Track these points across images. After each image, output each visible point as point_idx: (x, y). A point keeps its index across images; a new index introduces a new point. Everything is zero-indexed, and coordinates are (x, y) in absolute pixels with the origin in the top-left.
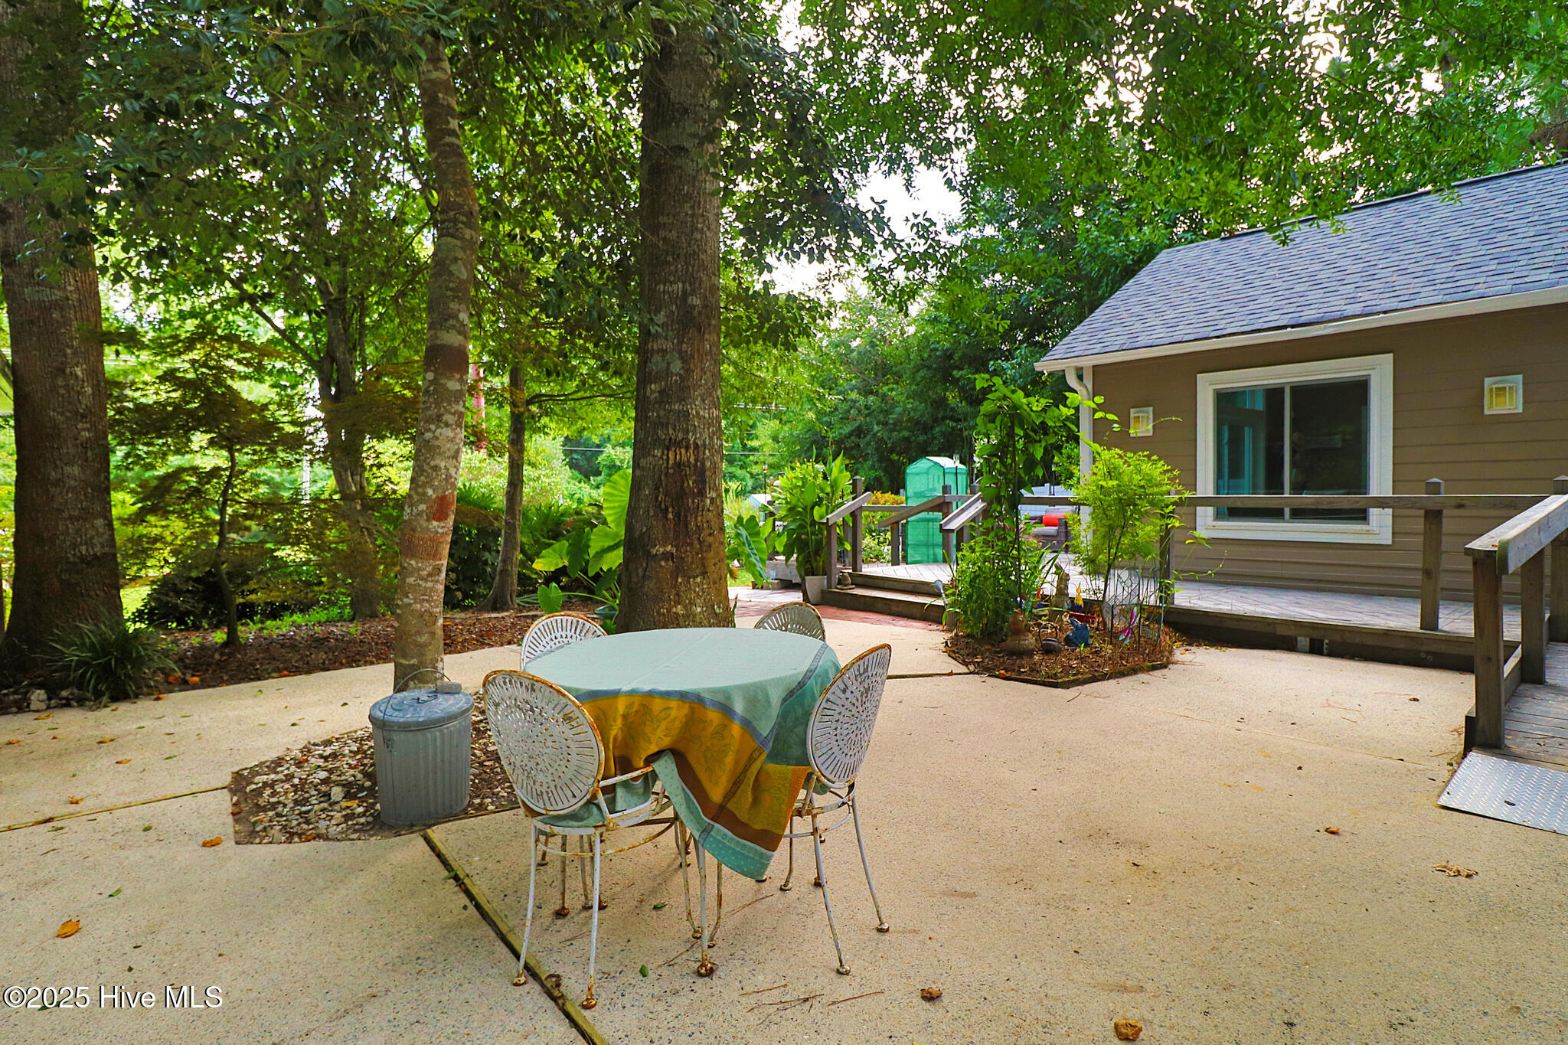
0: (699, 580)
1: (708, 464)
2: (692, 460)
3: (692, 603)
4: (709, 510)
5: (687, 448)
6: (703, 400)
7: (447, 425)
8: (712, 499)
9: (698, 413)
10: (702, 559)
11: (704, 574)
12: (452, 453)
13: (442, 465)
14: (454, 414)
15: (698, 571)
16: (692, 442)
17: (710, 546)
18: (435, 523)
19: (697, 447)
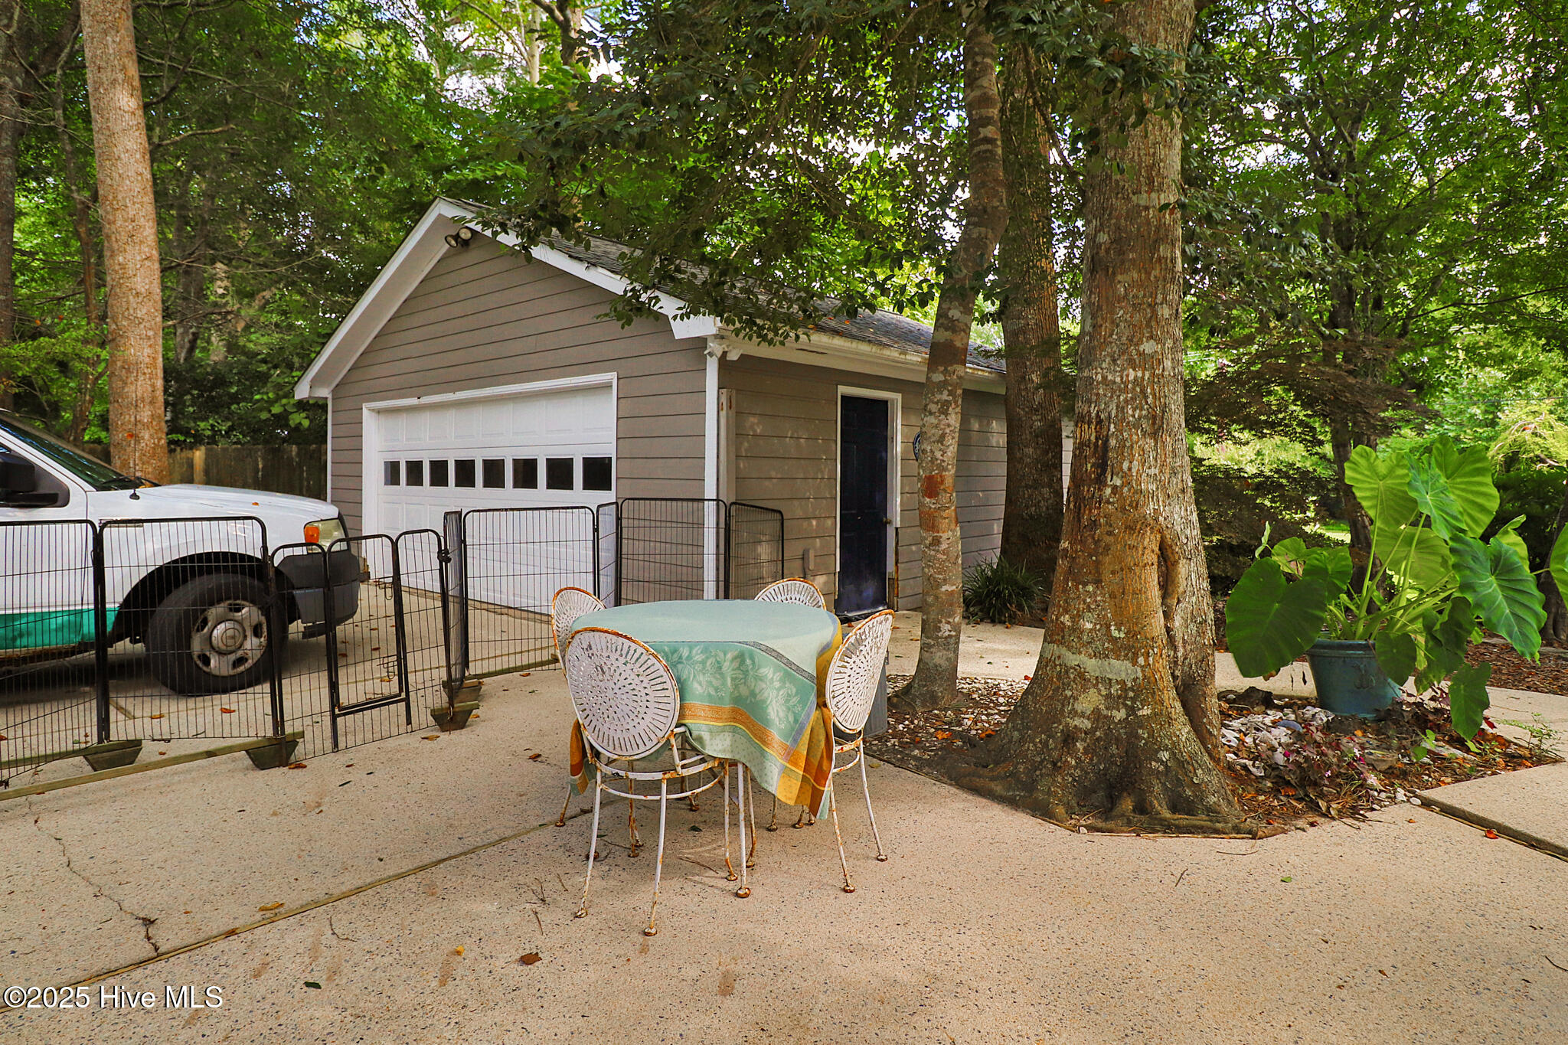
0: (1090, 588)
1: (1113, 442)
2: (1093, 438)
3: (1079, 616)
4: (1108, 502)
5: (1089, 423)
6: (1114, 361)
7: (931, 413)
8: (1115, 488)
9: (1104, 378)
10: (1098, 563)
11: (1098, 582)
12: (937, 438)
13: (929, 448)
14: (937, 403)
15: (1090, 577)
16: (1093, 415)
17: (1107, 548)
18: (928, 500)
19: (1100, 422)
